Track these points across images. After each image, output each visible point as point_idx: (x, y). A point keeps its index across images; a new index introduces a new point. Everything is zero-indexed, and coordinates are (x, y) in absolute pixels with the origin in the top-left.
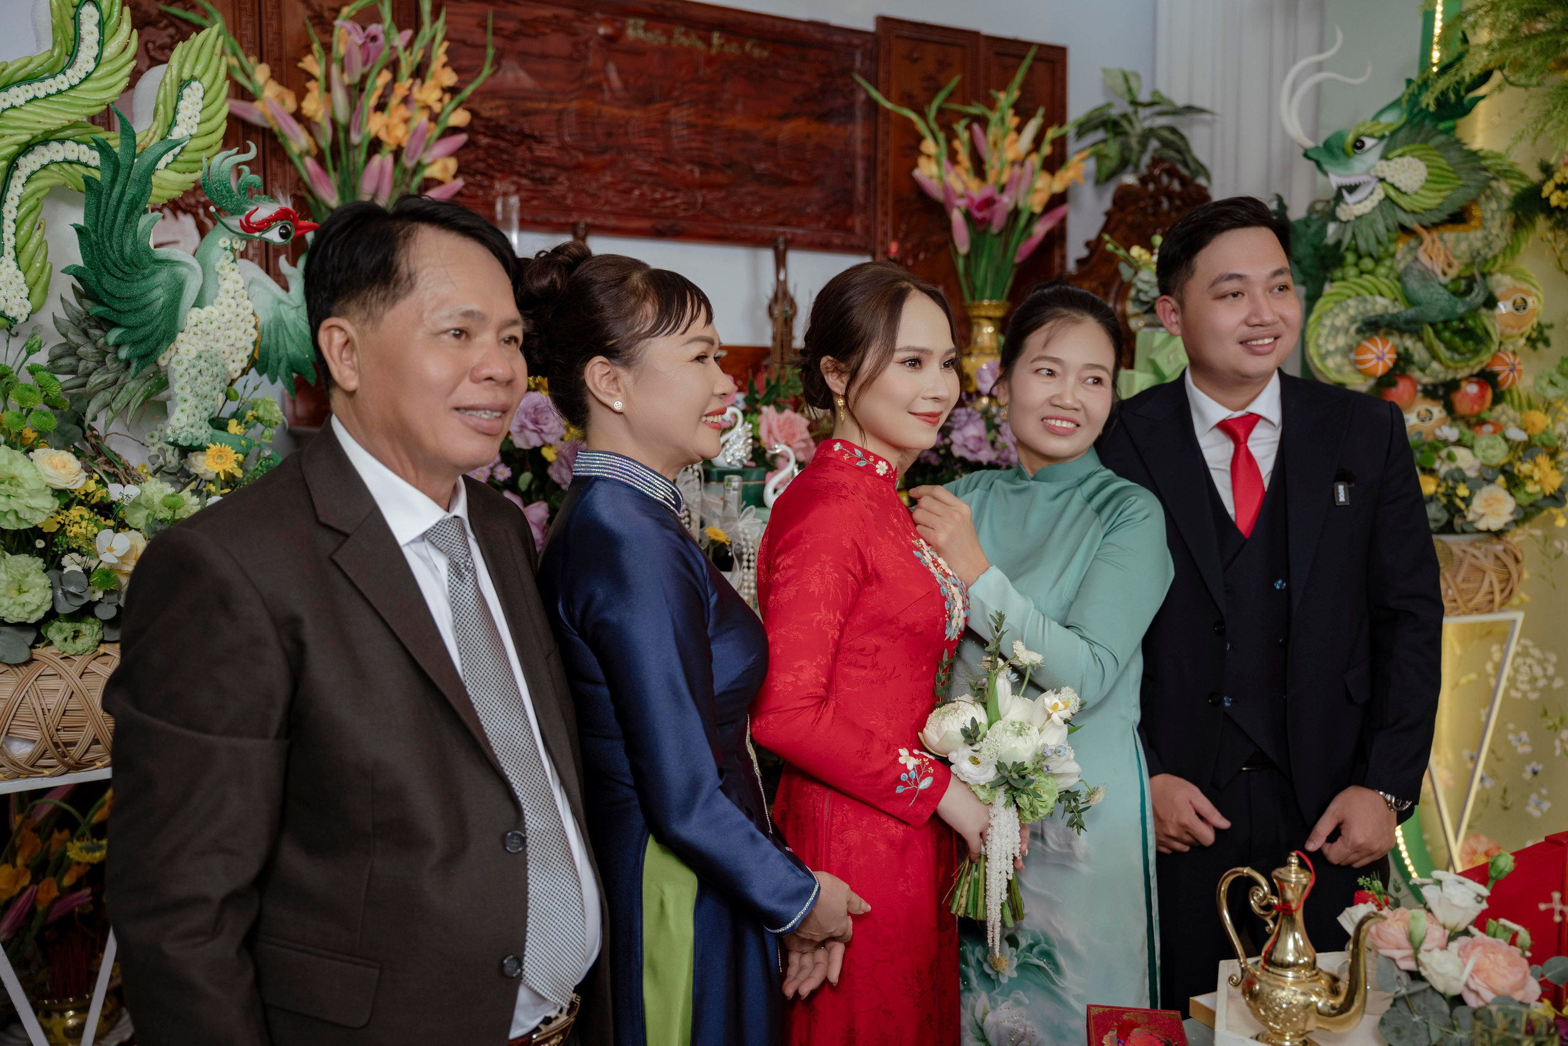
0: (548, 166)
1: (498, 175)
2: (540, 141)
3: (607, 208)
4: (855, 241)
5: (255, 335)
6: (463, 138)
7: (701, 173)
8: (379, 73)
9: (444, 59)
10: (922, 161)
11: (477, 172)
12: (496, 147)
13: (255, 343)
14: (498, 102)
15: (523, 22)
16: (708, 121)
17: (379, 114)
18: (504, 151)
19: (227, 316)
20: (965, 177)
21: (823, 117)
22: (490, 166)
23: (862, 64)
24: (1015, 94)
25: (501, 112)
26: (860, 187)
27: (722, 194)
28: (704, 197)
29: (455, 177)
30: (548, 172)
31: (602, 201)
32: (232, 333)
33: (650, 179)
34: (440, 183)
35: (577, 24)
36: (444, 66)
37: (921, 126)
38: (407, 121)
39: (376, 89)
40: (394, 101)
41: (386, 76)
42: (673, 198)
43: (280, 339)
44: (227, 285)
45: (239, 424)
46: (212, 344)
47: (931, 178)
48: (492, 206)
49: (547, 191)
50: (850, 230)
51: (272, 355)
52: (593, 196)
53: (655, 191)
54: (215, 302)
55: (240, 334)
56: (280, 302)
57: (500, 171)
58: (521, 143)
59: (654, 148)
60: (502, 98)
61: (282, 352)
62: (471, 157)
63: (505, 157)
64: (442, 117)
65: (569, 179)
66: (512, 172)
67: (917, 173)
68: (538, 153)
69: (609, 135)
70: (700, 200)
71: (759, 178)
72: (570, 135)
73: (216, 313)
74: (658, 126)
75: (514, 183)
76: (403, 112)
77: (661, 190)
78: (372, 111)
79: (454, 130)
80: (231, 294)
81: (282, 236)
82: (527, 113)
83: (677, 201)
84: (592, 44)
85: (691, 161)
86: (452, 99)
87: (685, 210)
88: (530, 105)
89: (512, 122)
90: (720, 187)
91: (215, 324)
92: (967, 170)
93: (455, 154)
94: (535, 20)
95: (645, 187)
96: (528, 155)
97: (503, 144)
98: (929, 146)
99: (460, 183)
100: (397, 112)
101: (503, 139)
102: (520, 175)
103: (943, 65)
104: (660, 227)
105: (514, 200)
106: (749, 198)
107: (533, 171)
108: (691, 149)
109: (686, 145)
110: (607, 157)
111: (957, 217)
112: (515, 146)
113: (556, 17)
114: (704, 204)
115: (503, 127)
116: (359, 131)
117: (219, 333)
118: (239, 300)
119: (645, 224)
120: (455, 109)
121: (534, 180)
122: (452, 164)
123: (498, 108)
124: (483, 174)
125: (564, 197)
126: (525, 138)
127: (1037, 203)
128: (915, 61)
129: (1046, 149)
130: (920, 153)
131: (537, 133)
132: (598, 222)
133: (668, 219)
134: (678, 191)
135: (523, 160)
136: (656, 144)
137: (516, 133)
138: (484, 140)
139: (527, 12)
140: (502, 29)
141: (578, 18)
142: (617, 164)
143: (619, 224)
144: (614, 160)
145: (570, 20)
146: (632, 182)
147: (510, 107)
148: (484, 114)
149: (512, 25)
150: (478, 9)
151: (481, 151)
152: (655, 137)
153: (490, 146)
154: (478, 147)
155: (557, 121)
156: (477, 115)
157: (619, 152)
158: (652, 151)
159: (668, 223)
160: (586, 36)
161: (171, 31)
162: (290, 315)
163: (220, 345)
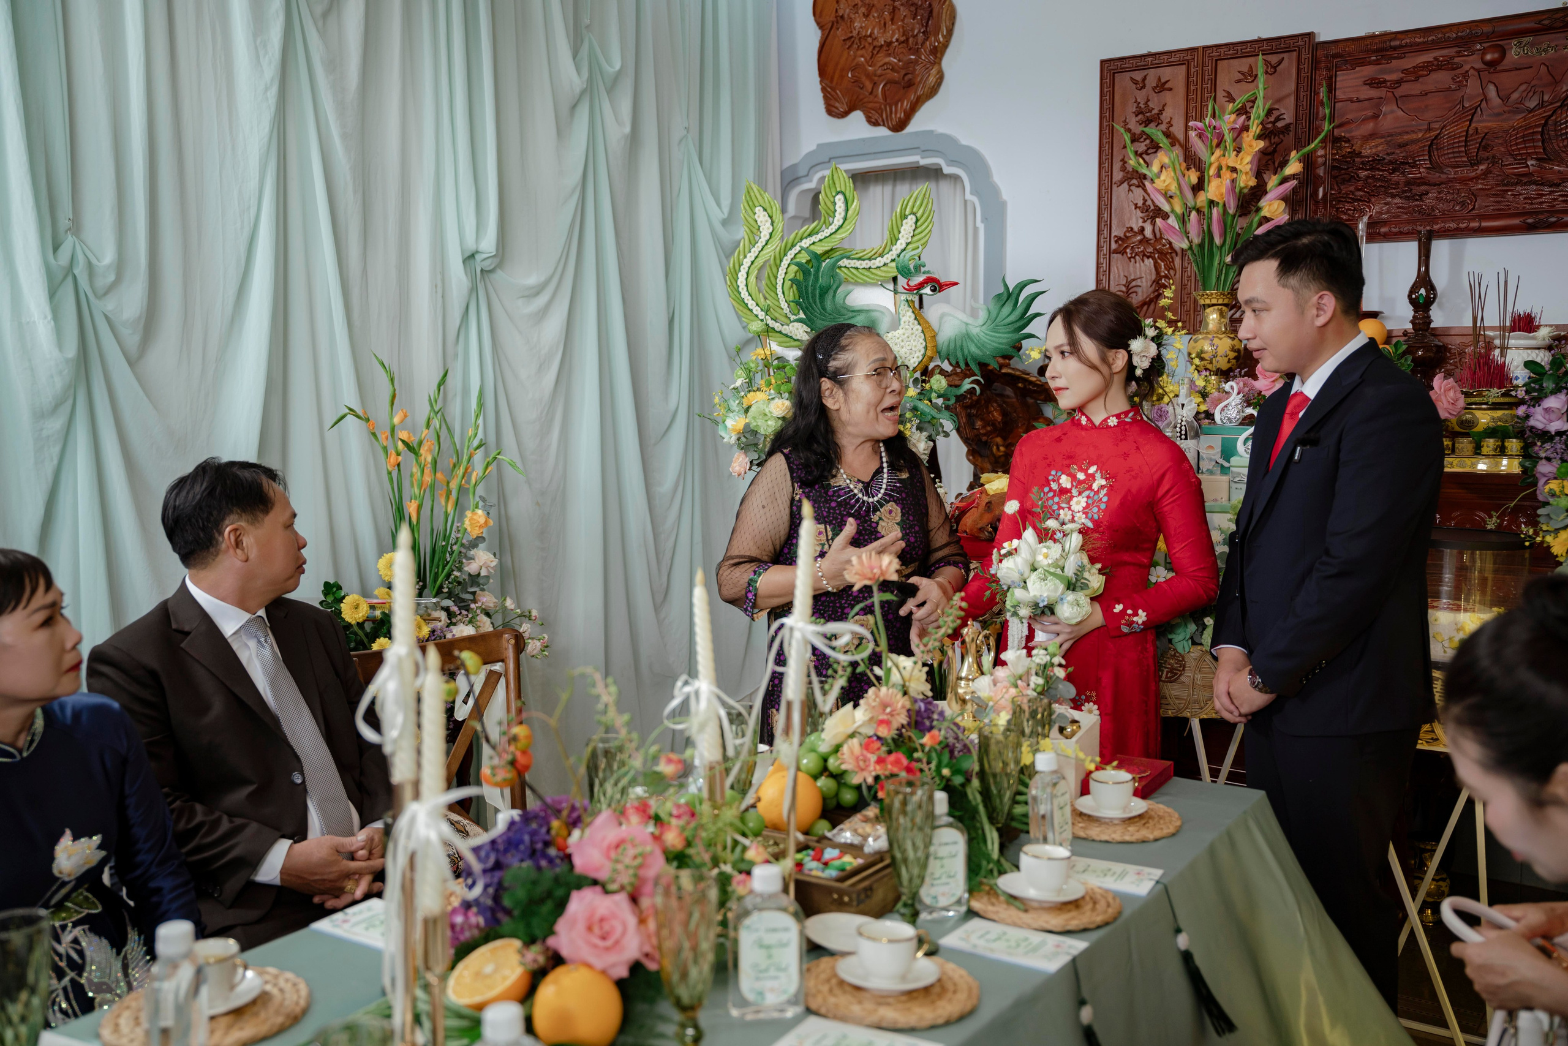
0: (1419, 185)
1: (1373, 200)
5: (924, 344)
6: (1295, 182)
8: (1214, 152)
9: (1256, 134)
11: (1355, 200)
12: (1374, 177)
13: (925, 348)
14: (1380, 141)
15: (1403, 71)
17: (1218, 179)
25: (1380, 148)
30: (1417, 190)
31: (1471, 207)
32: (911, 343)
33: (1525, 180)
34: (1270, 220)
35: (1457, 60)
42: (1551, 193)
44: (904, 319)
49: (1417, 205)
51: (959, 354)
52: (1462, 204)
57: (1378, 196)
58: (1394, 170)
59: (1531, 151)
60: (1382, 137)
63: (1380, 184)
65: (1439, 193)
66: (1387, 194)
68: (1410, 176)
69: (1485, 148)
72: (1442, 155)
74: (1540, 129)
79: (1288, 179)
81: (932, 291)
82: (1403, 145)
83: (1554, 196)
84: (1471, 72)
88: (1408, 137)
89: (1388, 154)
94: (1415, 67)
95: (1518, 188)
96: (1402, 179)
97: (1378, 174)
101: (1379, 170)
102: (1393, 196)
104: (1530, 221)
107: (1405, 191)
110: (1482, 167)
112: (1391, 173)
113: (1435, 59)
115: (1382, 160)
117: (902, 344)
118: (912, 326)
119: (1516, 221)
121: (1408, 198)
123: (1377, 146)
124: (1360, 200)
125: (1433, 209)
126: (1397, 166)
132: (1463, 225)
133: (1541, 213)
134: (1558, 185)
135: (1397, 183)
136: (1535, 147)
137: (1391, 162)
138: (1363, 174)
139: (1409, 62)
140: (1385, 81)
141: (1459, 54)
142: (1491, 172)
143: (1484, 224)
144: (1487, 168)
145: (1452, 58)
146: (1506, 185)
147: (1388, 143)
148: (1364, 153)
149: (1394, 77)
150: (1368, 71)
151: (1360, 183)
152: (1533, 140)
153: (1368, 177)
154: (1359, 178)
155: (1430, 146)
156: (1359, 155)
157: (1494, 161)
158: (1529, 154)
159: (1541, 217)
160: (1466, 67)
161: (1148, 142)
162: (975, 331)
163: (904, 350)
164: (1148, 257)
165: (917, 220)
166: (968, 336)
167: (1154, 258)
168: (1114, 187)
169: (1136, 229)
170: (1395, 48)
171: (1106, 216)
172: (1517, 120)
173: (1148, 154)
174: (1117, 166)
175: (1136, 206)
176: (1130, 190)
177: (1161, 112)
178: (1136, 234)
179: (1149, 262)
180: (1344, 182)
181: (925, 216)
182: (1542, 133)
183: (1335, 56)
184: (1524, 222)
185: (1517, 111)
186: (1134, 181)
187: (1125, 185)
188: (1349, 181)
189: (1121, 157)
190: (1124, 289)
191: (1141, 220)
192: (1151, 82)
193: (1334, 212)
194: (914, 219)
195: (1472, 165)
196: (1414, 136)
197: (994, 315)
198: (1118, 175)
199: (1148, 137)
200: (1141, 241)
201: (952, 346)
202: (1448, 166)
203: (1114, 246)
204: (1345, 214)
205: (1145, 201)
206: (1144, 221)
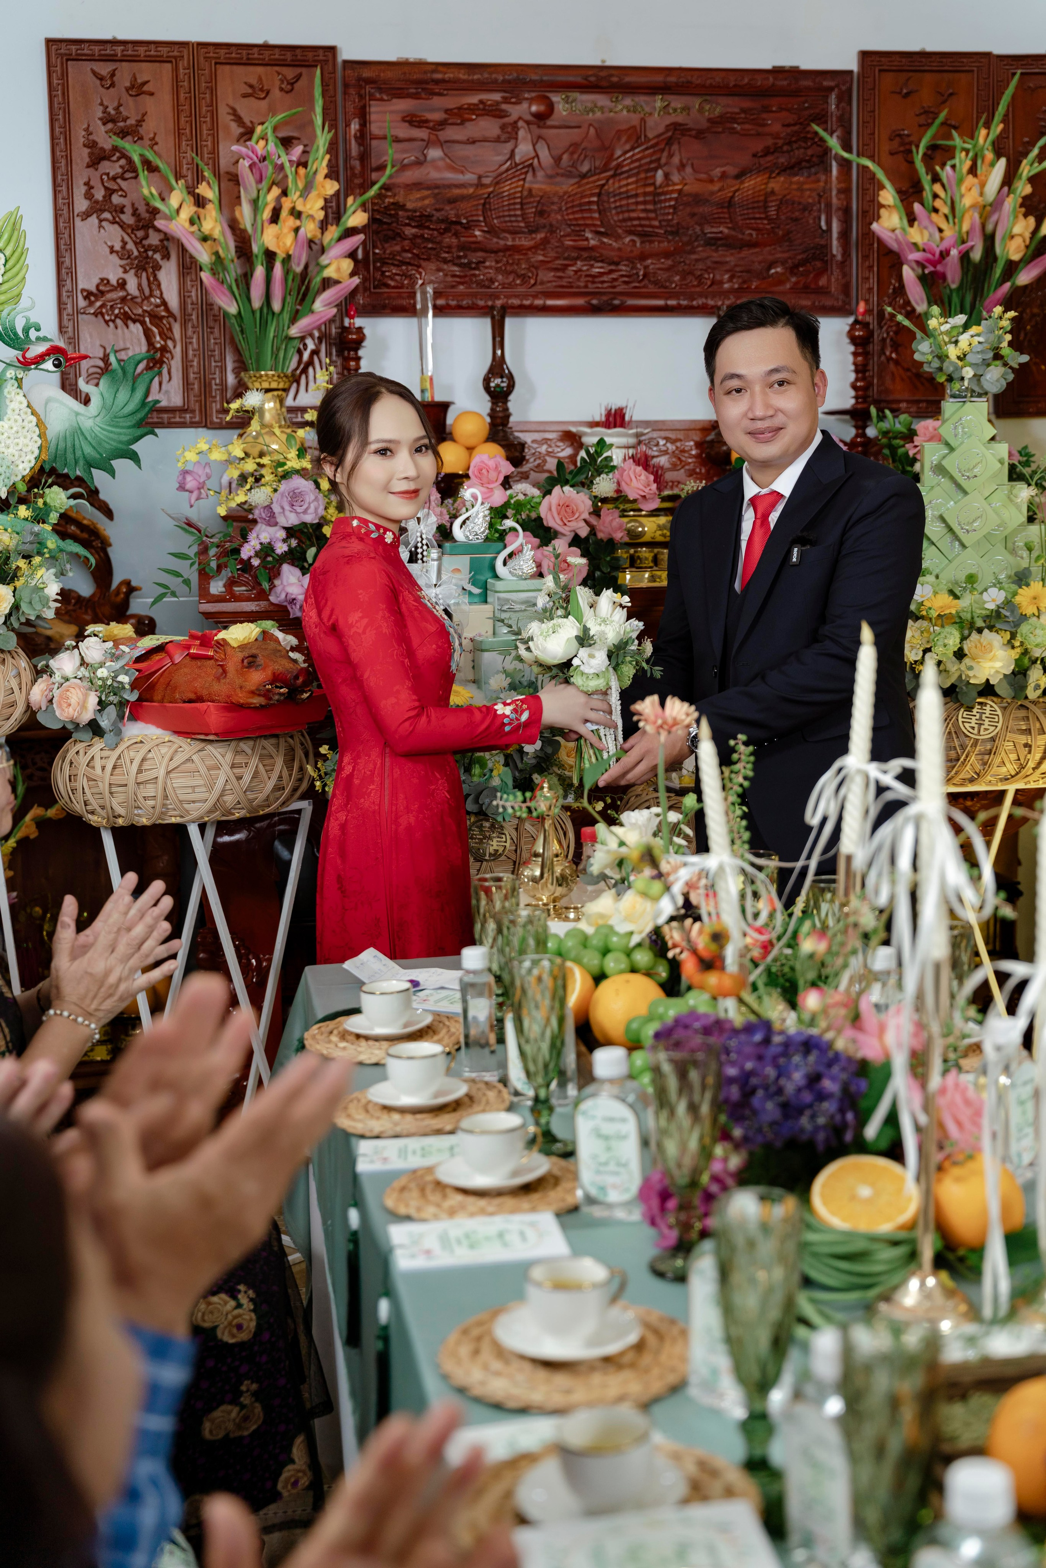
0: (475, 250)
1: (423, 264)
2: (468, 227)
3: (538, 288)
4: (829, 302)
5: (39, 442)
6: (362, 237)
7: (642, 243)
8: (269, 190)
9: (326, 171)
10: (883, 212)
11: (403, 263)
12: (422, 236)
13: (40, 448)
14: (426, 193)
15: (447, 111)
16: (650, 189)
17: (273, 225)
18: (428, 240)
19: (15, 429)
20: (944, 225)
21: (791, 169)
22: (417, 256)
23: (837, 106)
24: (997, 128)
25: (427, 202)
26: (835, 243)
27: (670, 262)
28: (646, 267)
29: (352, 274)
30: (475, 257)
31: (532, 282)
32: (21, 441)
33: (585, 254)
34: (337, 282)
35: (504, 106)
36: (326, 177)
37: (881, 175)
38: (297, 230)
39: (266, 204)
40: (284, 213)
41: (276, 191)
42: (611, 272)
43: (77, 442)
44: (12, 406)
45: (28, 509)
46: (4, 450)
47: (893, 231)
48: (413, 295)
49: (475, 275)
50: (823, 291)
51: (70, 456)
52: (523, 277)
53: (592, 266)
54: (5, 418)
55: (27, 441)
56: (77, 414)
57: (428, 260)
58: (446, 230)
59: (589, 222)
60: (429, 188)
61: (79, 453)
62: (398, 248)
63: (430, 246)
64: (343, 220)
65: (497, 262)
66: (438, 260)
67: (875, 226)
68: (462, 239)
69: (541, 213)
70: (641, 273)
71: (713, 242)
72: (498, 217)
73: (6, 426)
74: (595, 199)
75: (439, 270)
76: (292, 222)
77: (600, 264)
78: (266, 224)
79: (350, 232)
80: (17, 412)
81: (55, 366)
82: (452, 201)
83: (614, 276)
84: (521, 124)
85: (630, 232)
86: (354, 201)
87: (625, 283)
88: (457, 191)
89: (437, 210)
90: (667, 255)
91: (6, 435)
92: (946, 216)
93: (352, 255)
94: (460, 108)
95: (579, 263)
96: (454, 241)
97: (427, 233)
98: (888, 196)
99: (356, 280)
100: (287, 222)
101: (428, 228)
102: (445, 261)
103: (944, 98)
104: (595, 302)
105: (430, 290)
106: (700, 266)
107: (459, 257)
108: (631, 219)
109: (626, 215)
110: (540, 236)
111: (908, 273)
112: (441, 234)
113: (481, 102)
114: (645, 276)
115: (430, 216)
116: (256, 242)
117: (8, 442)
118: (24, 416)
119: (580, 302)
120: (354, 212)
121: (460, 265)
122: (347, 265)
123: (423, 199)
124: (409, 264)
125: (492, 281)
126: (450, 225)
127: (1014, 250)
128: (907, 95)
129: (1023, 188)
130: (882, 206)
131: (464, 221)
132: (527, 302)
133: (604, 294)
134: (617, 264)
135: (450, 247)
136: (592, 218)
137: (442, 221)
138: (409, 231)
139: (452, 101)
140: (427, 121)
141: (506, 100)
142: (549, 242)
143: (550, 302)
144: (546, 237)
145: (497, 103)
146: (565, 259)
147: (435, 196)
148: (409, 205)
149: (438, 116)
150: (403, 105)
151: (406, 242)
152: (590, 211)
153: (415, 236)
154: (404, 239)
155: (484, 205)
156: (403, 207)
157: (552, 229)
158: (587, 225)
159: (605, 298)
160: (514, 117)
161: (123, 162)
162: (87, 424)
163: (11, 450)
164: (134, 321)
165: (6, 261)
166: (78, 431)
167: (143, 323)
168: (78, 221)
169: (114, 282)
170: (437, 82)
171: (67, 260)
172: (567, 185)
173: (125, 179)
174: (79, 191)
175: (112, 250)
176: (100, 227)
177: (140, 122)
178: (114, 289)
179: (137, 329)
180: (387, 239)
181: (16, 255)
182: (597, 203)
183: (369, 81)
184: (589, 303)
185: (568, 175)
186: (107, 215)
187: (93, 220)
188: (394, 239)
189: (86, 180)
190: (101, 364)
191: (121, 270)
192: (124, 77)
193: (378, 275)
194: (3, 261)
195: (531, 232)
196: (464, 191)
197: (109, 402)
198: (81, 204)
199: (124, 156)
200: (123, 300)
201: (62, 445)
202: (504, 231)
203: (82, 303)
204: (392, 279)
205: (125, 243)
206: (125, 272)
